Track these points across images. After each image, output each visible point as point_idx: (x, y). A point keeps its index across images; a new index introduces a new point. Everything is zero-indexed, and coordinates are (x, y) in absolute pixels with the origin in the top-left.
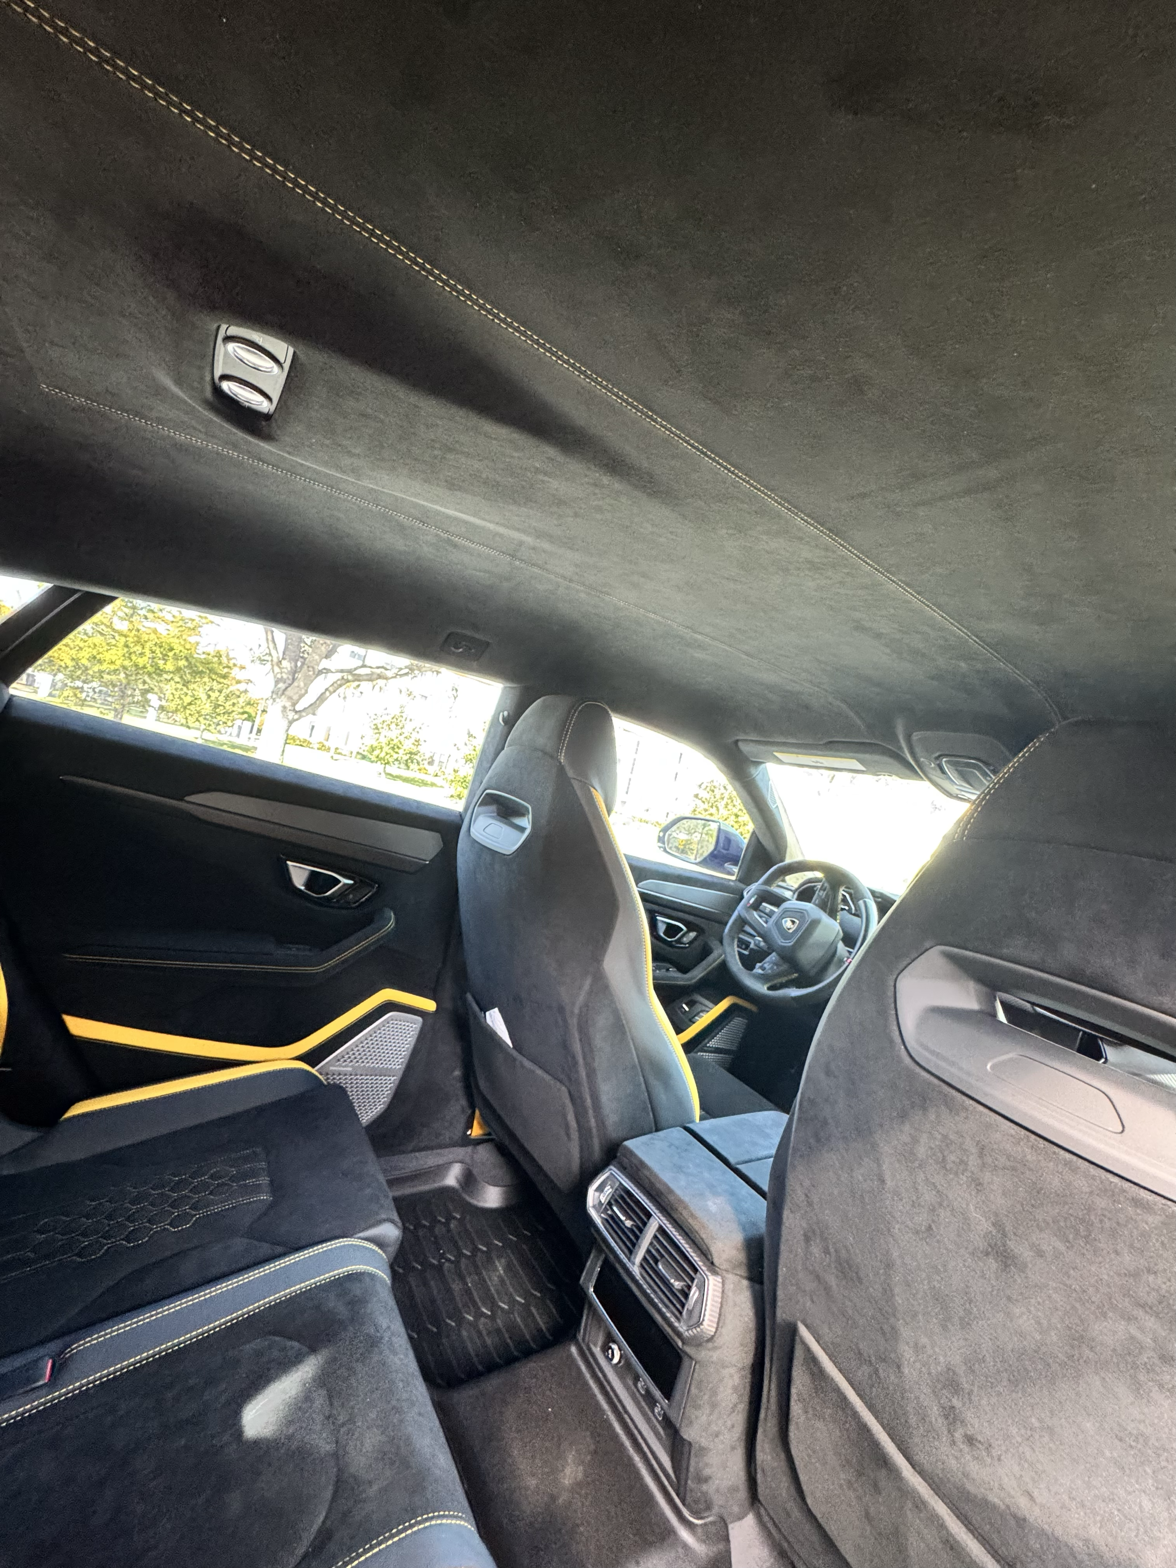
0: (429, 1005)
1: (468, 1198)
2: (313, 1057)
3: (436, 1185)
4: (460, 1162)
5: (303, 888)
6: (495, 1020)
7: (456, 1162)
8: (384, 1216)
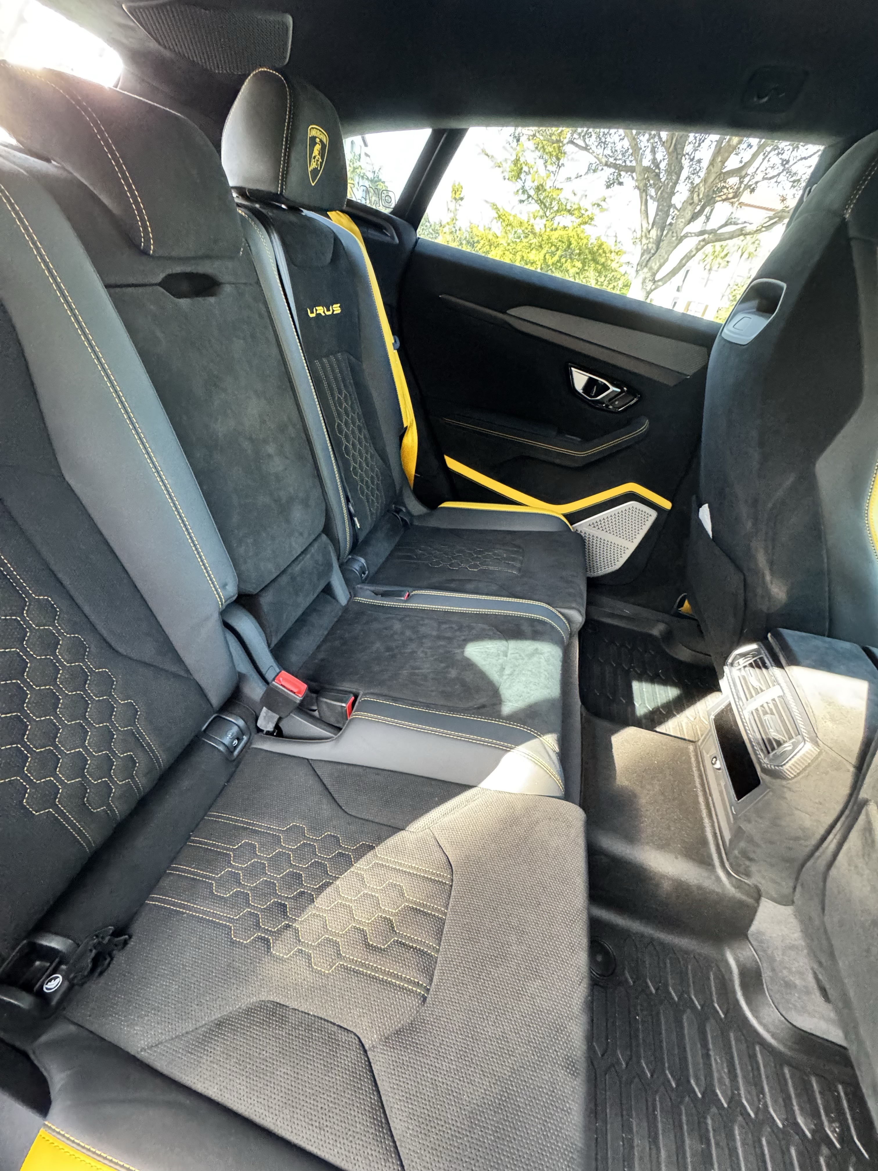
0: (667, 505)
1: (667, 650)
2: (574, 517)
3: (645, 630)
4: (666, 623)
5: (581, 391)
6: (705, 514)
7: (663, 622)
8: (574, 605)
